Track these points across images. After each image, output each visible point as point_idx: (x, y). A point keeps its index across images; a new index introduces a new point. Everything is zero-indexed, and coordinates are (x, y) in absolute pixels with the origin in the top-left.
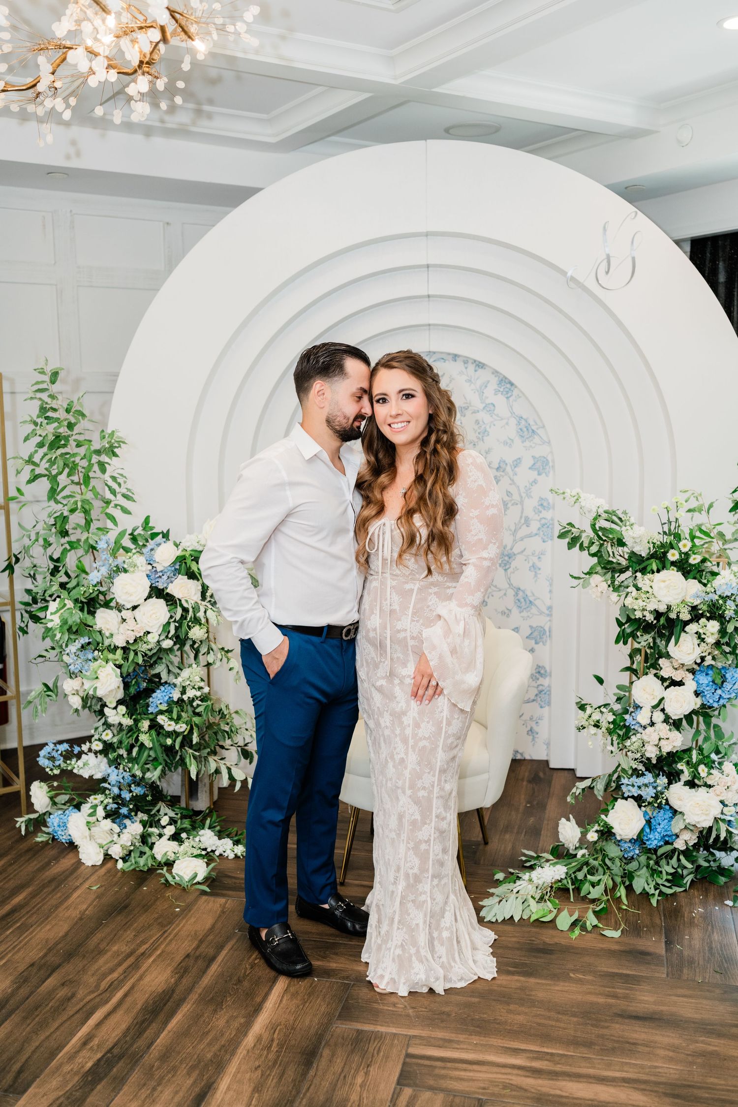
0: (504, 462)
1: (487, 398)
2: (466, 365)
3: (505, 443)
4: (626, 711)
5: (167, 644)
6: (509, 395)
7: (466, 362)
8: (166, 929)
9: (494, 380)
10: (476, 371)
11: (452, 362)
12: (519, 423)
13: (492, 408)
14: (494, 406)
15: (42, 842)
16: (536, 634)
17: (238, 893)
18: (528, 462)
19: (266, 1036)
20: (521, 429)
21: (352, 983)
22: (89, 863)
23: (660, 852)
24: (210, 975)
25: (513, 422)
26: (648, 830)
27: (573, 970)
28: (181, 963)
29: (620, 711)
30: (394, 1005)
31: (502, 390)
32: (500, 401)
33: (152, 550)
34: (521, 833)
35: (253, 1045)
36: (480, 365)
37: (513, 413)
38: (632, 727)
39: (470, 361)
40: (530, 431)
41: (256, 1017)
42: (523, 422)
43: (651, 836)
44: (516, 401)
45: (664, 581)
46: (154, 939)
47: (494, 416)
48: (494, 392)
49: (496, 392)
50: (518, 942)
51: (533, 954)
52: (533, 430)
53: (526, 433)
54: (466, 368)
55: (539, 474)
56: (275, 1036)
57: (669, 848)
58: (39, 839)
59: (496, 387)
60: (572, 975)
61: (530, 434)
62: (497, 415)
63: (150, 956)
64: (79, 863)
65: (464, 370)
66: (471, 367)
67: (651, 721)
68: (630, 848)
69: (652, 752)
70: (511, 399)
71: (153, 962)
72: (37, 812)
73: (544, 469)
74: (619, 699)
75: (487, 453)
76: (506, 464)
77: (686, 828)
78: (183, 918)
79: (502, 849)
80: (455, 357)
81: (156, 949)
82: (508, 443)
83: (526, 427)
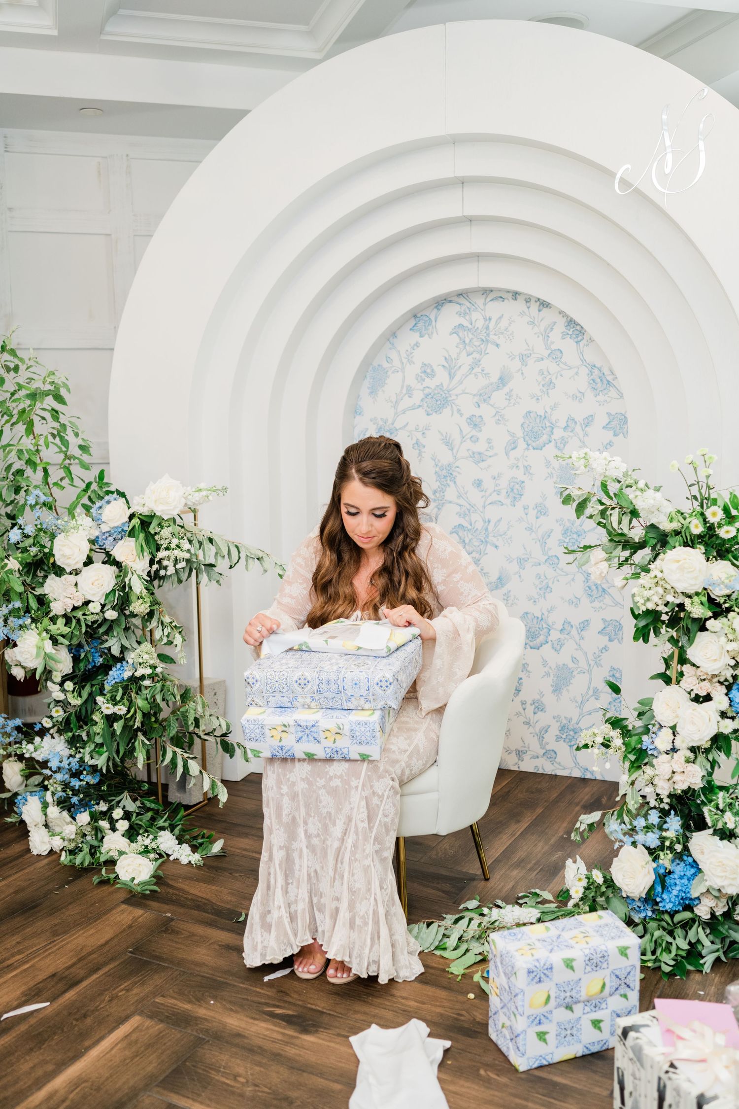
0: (573, 419)
1: (553, 343)
2: (528, 304)
3: (574, 397)
4: (647, 731)
5: (111, 615)
6: (579, 339)
7: (528, 300)
8: (56, 939)
9: (561, 323)
10: (539, 311)
11: (512, 301)
12: (591, 373)
13: (559, 355)
14: (561, 352)
15: (11, 822)
16: (610, 629)
17: (162, 905)
18: (601, 419)
19: (62, 1092)
20: (593, 380)
21: (207, 1039)
22: (35, 852)
23: (678, 918)
24: (60, 1003)
25: (584, 371)
26: (659, 889)
27: (487, 1065)
28: (38, 984)
29: (640, 730)
30: (235, 1077)
31: (570, 332)
32: (568, 346)
33: (100, 508)
34: (535, 870)
35: (38, 1103)
36: (544, 304)
37: (583, 360)
38: (650, 752)
39: (533, 300)
40: (605, 382)
41: (69, 1066)
42: (596, 371)
43: (665, 896)
44: (587, 345)
45: (678, 561)
46: (34, 949)
47: (561, 365)
48: (561, 335)
49: (564, 335)
50: (441, 1015)
51: (451, 1034)
52: (608, 381)
53: (600, 384)
54: (528, 308)
55: (615, 435)
56: (71, 1096)
57: (687, 915)
58: (9, 820)
59: (564, 329)
60: (482, 1072)
61: (605, 386)
62: (565, 364)
63: (16, 968)
64: (28, 850)
65: (526, 310)
66: (534, 307)
67: (673, 746)
68: (640, 907)
69: (663, 788)
70: (582, 343)
71: (13, 977)
72: (9, 791)
73: (621, 428)
74: (640, 715)
75: (552, 409)
76: (576, 423)
77: (708, 891)
78: (82, 929)
79: (500, 887)
80: (515, 295)
81: (27, 962)
82: (579, 397)
83: (600, 377)
